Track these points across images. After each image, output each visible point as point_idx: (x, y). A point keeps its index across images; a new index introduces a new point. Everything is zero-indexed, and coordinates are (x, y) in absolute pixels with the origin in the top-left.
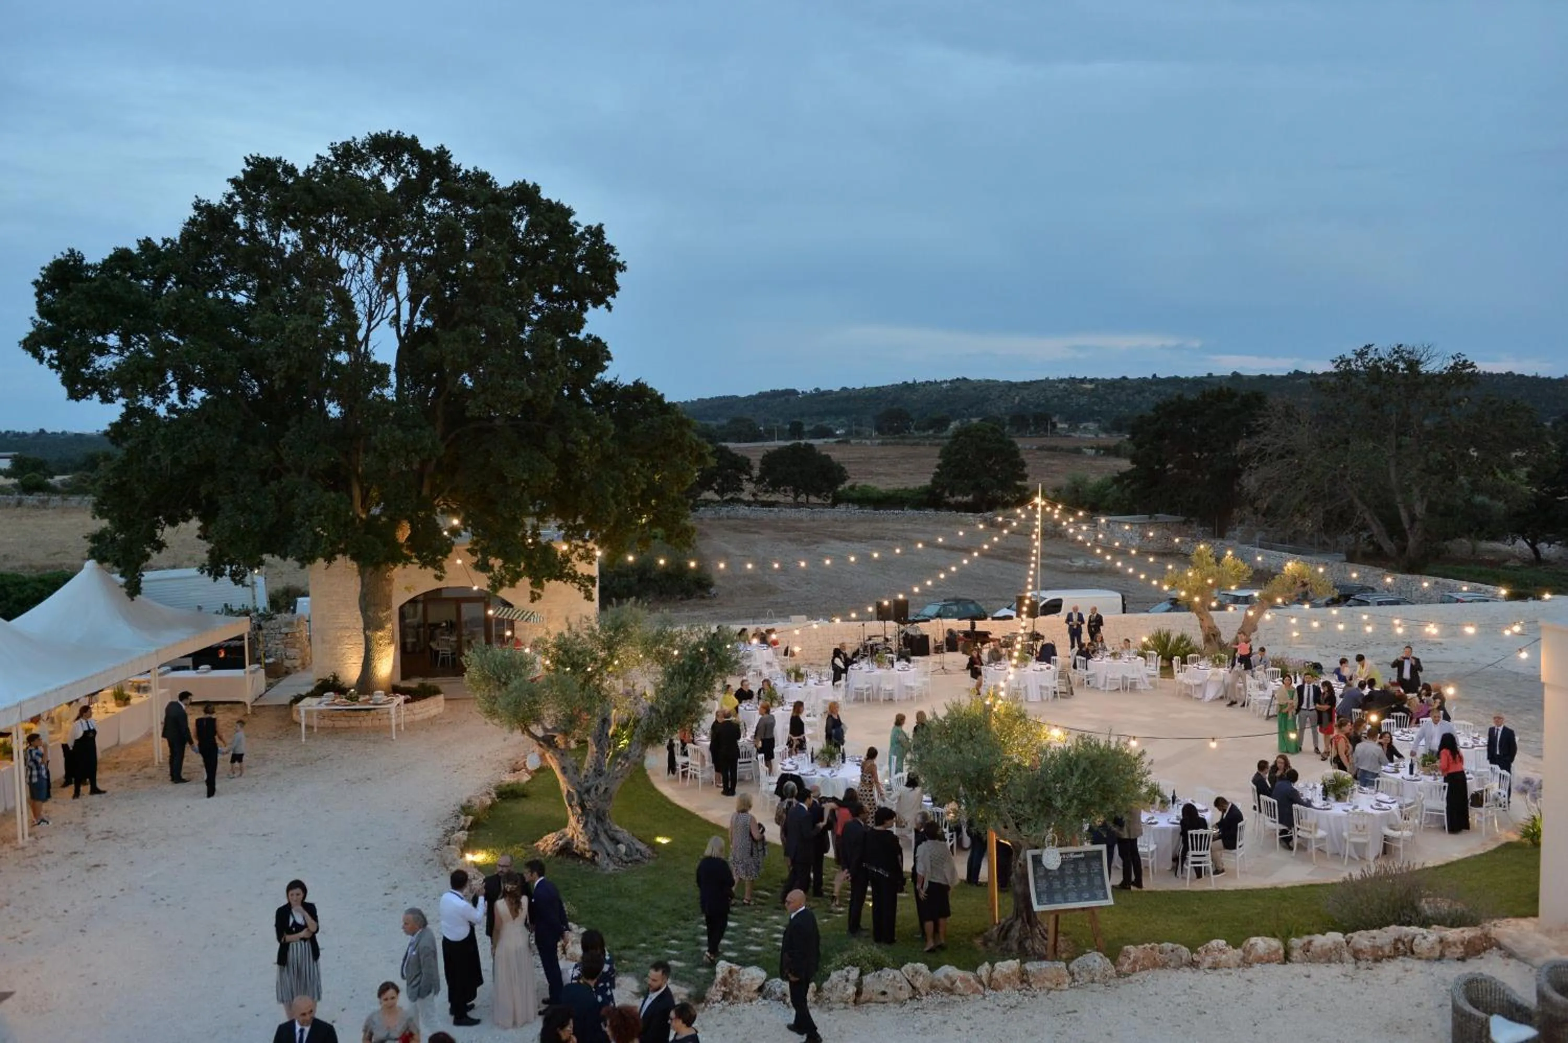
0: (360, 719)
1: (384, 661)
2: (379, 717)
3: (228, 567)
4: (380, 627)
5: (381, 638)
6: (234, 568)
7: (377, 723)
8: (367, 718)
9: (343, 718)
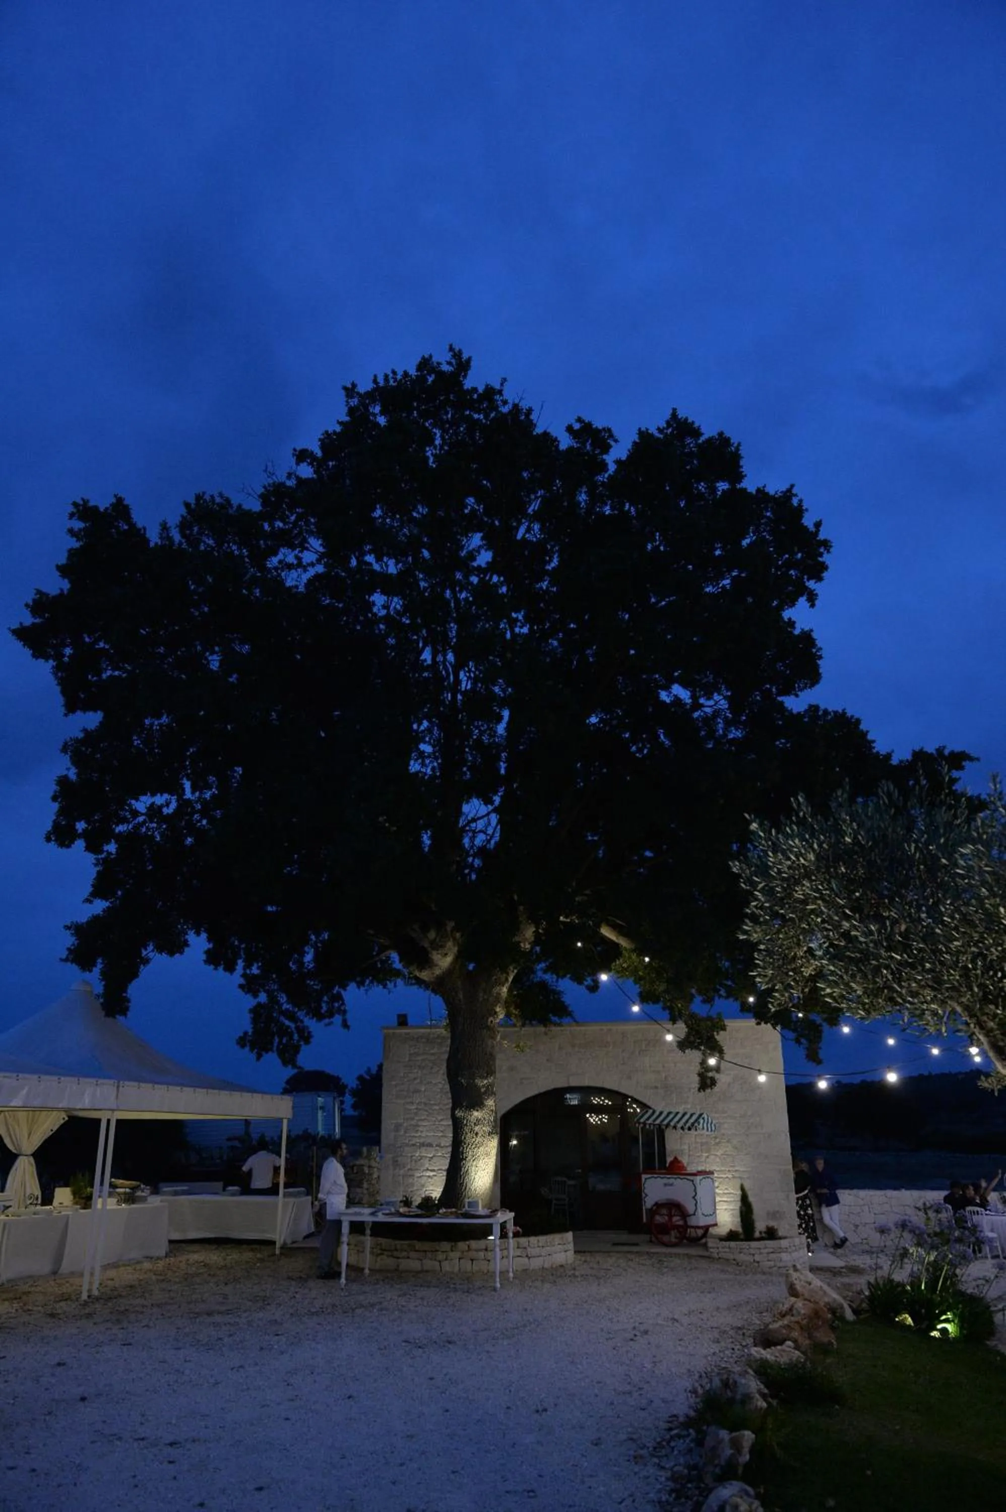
0: (441, 1256)
1: (481, 1163)
2: (473, 1254)
3: (277, 1040)
4: (477, 1103)
5: (478, 1122)
6: (284, 1041)
7: (467, 1265)
8: (452, 1255)
9: (413, 1254)
